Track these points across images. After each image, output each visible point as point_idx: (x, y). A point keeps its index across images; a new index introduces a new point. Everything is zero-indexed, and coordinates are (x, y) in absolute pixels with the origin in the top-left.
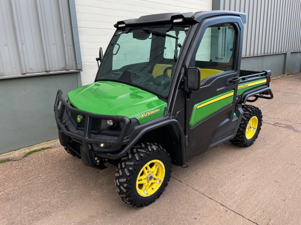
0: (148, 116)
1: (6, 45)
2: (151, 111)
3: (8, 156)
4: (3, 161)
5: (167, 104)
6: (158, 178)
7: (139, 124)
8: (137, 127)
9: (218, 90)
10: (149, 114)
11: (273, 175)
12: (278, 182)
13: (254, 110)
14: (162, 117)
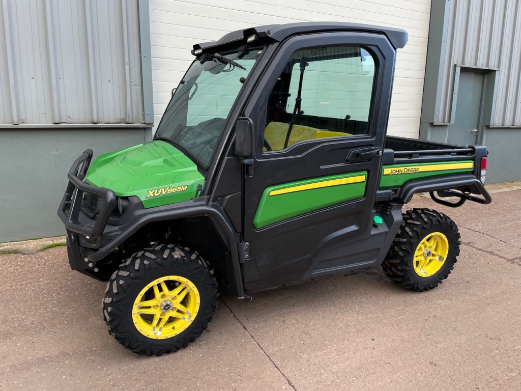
0: (161, 195)
1: (33, 78)
2: (170, 188)
3: (19, 246)
4: (7, 253)
5: (206, 179)
6: (187, 311)
7: (143, 208)
8: (139, 212)
9: (321, 167)
10: (164, 193)
11: (436, 351)
12: (435, 365)
13: (434, 220)
14: (192, 200)
